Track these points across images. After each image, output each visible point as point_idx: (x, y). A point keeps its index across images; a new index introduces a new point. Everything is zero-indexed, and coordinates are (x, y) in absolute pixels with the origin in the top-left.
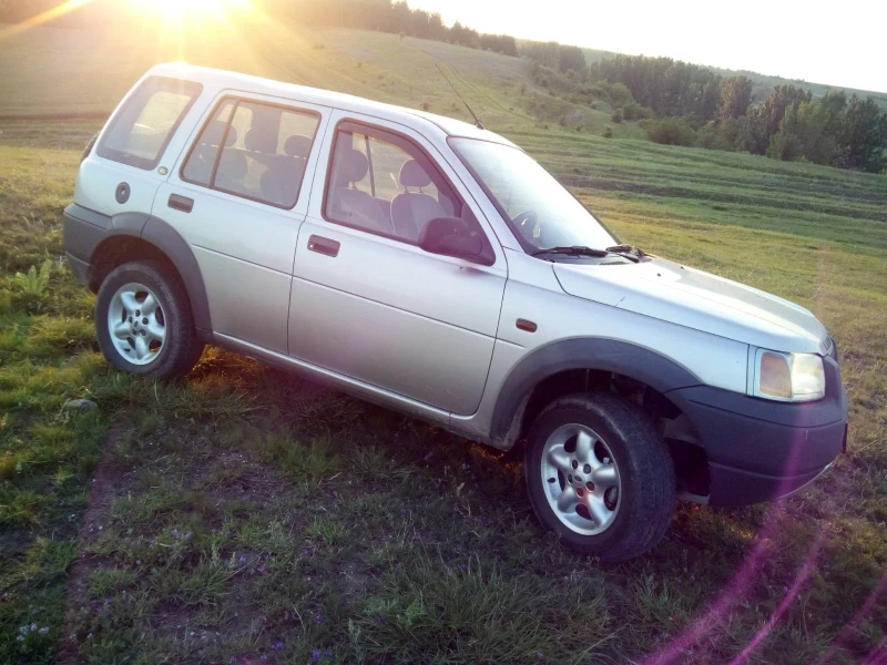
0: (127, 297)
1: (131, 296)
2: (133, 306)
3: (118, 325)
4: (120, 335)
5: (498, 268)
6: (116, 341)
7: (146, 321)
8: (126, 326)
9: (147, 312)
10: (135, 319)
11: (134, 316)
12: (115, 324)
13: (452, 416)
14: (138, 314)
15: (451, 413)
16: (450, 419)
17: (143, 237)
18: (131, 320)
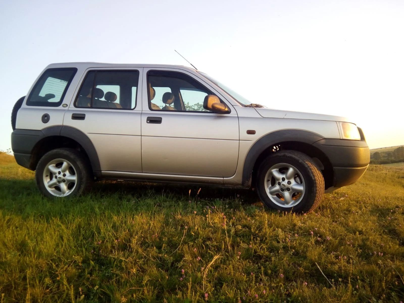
0: (52, 167)
1: (53, 166)
2: (56, 170)
3: (49, 182)
4: (50, 186)
5: (233, 113)
6: (49, 190)
7: (64, 175)
8: (54, 180)
9: (64, 171)
10: (58, 176)
11: (57, 175)
12: (47, 182)
13: (224, 178)
14: (59, 173)
15: (223, 177)
16: (223, 180)
17: (61, 135)
18: (56, 177)
